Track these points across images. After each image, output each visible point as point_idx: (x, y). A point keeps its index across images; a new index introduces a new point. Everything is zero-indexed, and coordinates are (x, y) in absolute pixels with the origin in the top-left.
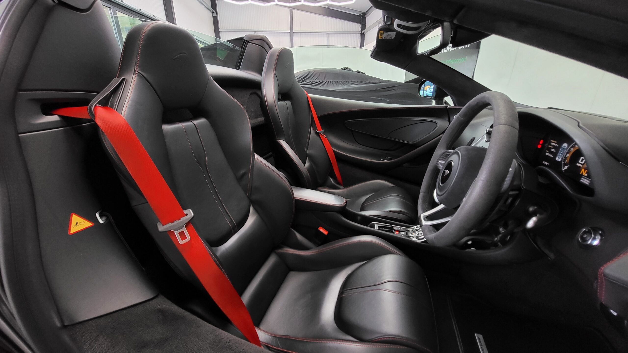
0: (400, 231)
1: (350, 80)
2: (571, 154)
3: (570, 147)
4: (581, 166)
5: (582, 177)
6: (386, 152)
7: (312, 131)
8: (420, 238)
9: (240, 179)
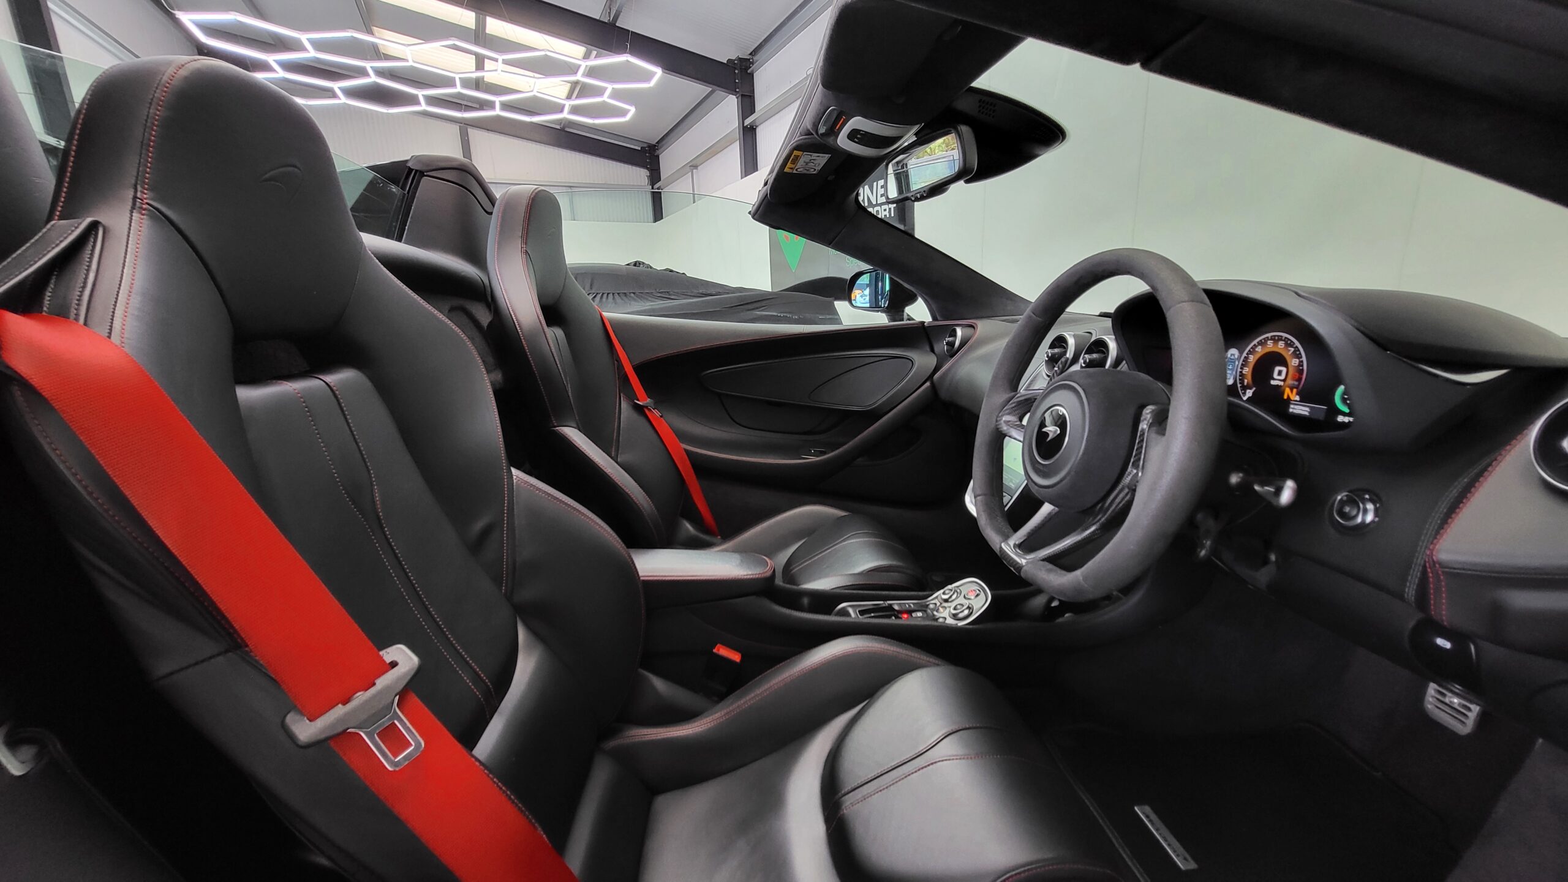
0: (910, 612)
1: (656, 290)
2: (1251, 365)
3: (1245, 354)
4: (1281, 383)
5: (1290, 403)
6: (804, 437)
7: (624, 405)
8: (961, 615)
9: (477, 546)
